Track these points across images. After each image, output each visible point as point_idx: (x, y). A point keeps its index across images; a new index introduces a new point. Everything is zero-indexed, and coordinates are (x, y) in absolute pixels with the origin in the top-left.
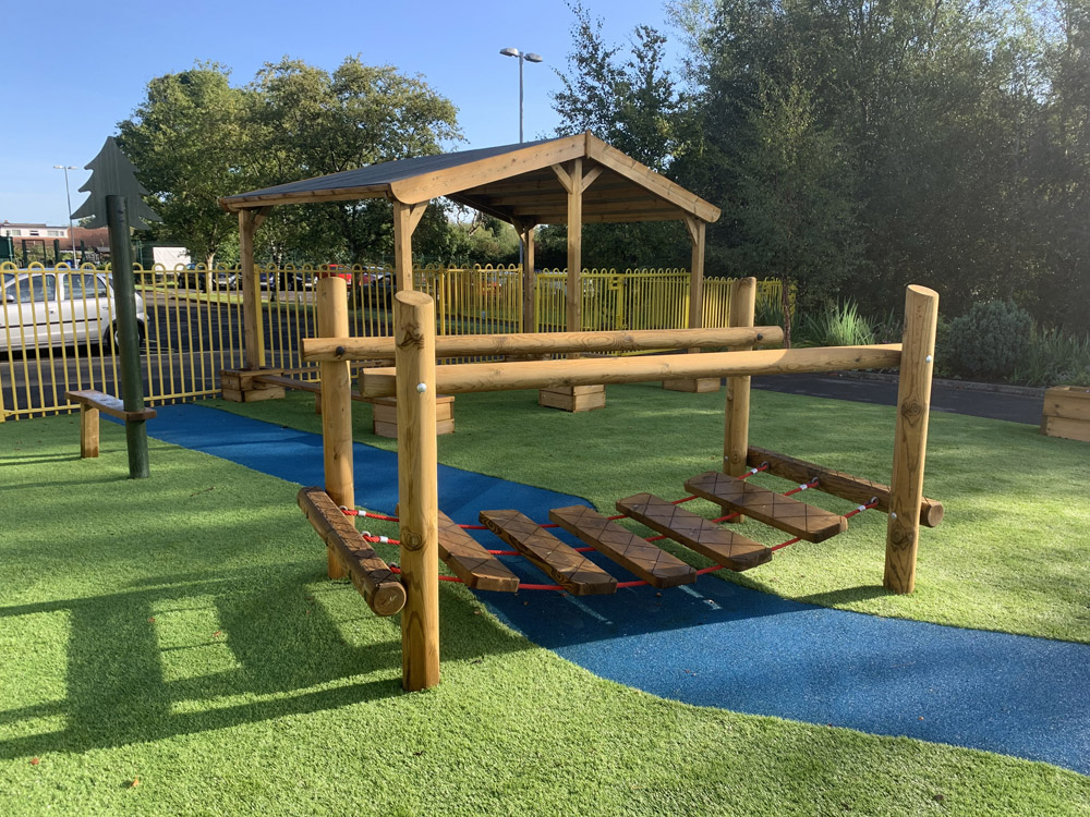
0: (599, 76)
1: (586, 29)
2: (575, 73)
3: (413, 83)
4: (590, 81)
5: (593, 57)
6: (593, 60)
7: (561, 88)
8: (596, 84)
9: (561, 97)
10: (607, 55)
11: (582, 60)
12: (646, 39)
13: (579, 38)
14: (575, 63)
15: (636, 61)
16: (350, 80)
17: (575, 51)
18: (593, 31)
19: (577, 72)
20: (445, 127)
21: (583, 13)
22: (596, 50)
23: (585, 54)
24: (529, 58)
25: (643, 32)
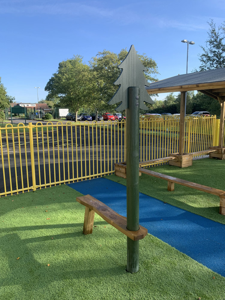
1: (214, 31)
2: (208, 47)
4: (214, 49)
5: (216, 41)
7: (203, 52)
13: (211, 35)
14: (209, 43)
19: (209, 47)
20: (152, 69)
21: (213, 25)
22: (217, 37)
24: (191, 43)
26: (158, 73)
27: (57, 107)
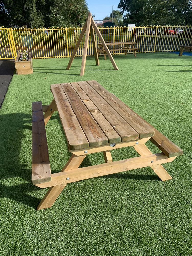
27: (126, 23)
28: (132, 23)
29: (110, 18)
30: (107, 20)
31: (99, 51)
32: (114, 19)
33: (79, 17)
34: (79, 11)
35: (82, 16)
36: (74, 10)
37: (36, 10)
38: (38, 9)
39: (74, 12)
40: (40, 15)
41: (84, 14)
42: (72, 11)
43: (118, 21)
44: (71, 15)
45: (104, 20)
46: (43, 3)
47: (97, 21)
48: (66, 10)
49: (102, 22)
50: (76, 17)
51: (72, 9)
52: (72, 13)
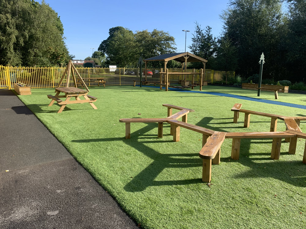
0: (200, 35)
1: (198, 26)
2: (196, 34)
3: (167, 33)
4: (198, 36)
5: (199, 31)
6: (199, 32)
7: (193, 37)
8: (199, 36)
9: (193, 39)
10: (202, 31)
11: (197, 32)
12: (208, 28)
13: (197, 28)
14: (196, 32)
15: (206, 32)
16: (155, 33)
17: (196, 30)
18: (199, 27)
20: (172, 42)
21: (197, 24)
22: (199, 30)
23: (198, 31)
24: (187, 31)
25: (207, 27)
26: (175, 44)
27: (107, 64)
28: (113, 64)
29: (92, 58)
30: (89, 60)
31: (78, 83)
32: (97, 60)
33: (59, 58)
34: (59, 53)
35: (62, 57)
36: (54, 53)
37: (13, 50)
38: (15, 49)
39: (54, 54)
40: (18, 54)
41: (64, 56)
42: (52, 53)
43: (101, 62)
44: (51, 56)
45: (86, 60)
46: (21, 44)
47: (78, 60)
48: (46, 52)
49: (84, 62)
50: (56, 58)
51: (52, 51)
52: (52, 55)
